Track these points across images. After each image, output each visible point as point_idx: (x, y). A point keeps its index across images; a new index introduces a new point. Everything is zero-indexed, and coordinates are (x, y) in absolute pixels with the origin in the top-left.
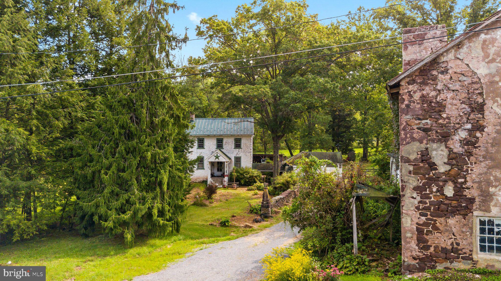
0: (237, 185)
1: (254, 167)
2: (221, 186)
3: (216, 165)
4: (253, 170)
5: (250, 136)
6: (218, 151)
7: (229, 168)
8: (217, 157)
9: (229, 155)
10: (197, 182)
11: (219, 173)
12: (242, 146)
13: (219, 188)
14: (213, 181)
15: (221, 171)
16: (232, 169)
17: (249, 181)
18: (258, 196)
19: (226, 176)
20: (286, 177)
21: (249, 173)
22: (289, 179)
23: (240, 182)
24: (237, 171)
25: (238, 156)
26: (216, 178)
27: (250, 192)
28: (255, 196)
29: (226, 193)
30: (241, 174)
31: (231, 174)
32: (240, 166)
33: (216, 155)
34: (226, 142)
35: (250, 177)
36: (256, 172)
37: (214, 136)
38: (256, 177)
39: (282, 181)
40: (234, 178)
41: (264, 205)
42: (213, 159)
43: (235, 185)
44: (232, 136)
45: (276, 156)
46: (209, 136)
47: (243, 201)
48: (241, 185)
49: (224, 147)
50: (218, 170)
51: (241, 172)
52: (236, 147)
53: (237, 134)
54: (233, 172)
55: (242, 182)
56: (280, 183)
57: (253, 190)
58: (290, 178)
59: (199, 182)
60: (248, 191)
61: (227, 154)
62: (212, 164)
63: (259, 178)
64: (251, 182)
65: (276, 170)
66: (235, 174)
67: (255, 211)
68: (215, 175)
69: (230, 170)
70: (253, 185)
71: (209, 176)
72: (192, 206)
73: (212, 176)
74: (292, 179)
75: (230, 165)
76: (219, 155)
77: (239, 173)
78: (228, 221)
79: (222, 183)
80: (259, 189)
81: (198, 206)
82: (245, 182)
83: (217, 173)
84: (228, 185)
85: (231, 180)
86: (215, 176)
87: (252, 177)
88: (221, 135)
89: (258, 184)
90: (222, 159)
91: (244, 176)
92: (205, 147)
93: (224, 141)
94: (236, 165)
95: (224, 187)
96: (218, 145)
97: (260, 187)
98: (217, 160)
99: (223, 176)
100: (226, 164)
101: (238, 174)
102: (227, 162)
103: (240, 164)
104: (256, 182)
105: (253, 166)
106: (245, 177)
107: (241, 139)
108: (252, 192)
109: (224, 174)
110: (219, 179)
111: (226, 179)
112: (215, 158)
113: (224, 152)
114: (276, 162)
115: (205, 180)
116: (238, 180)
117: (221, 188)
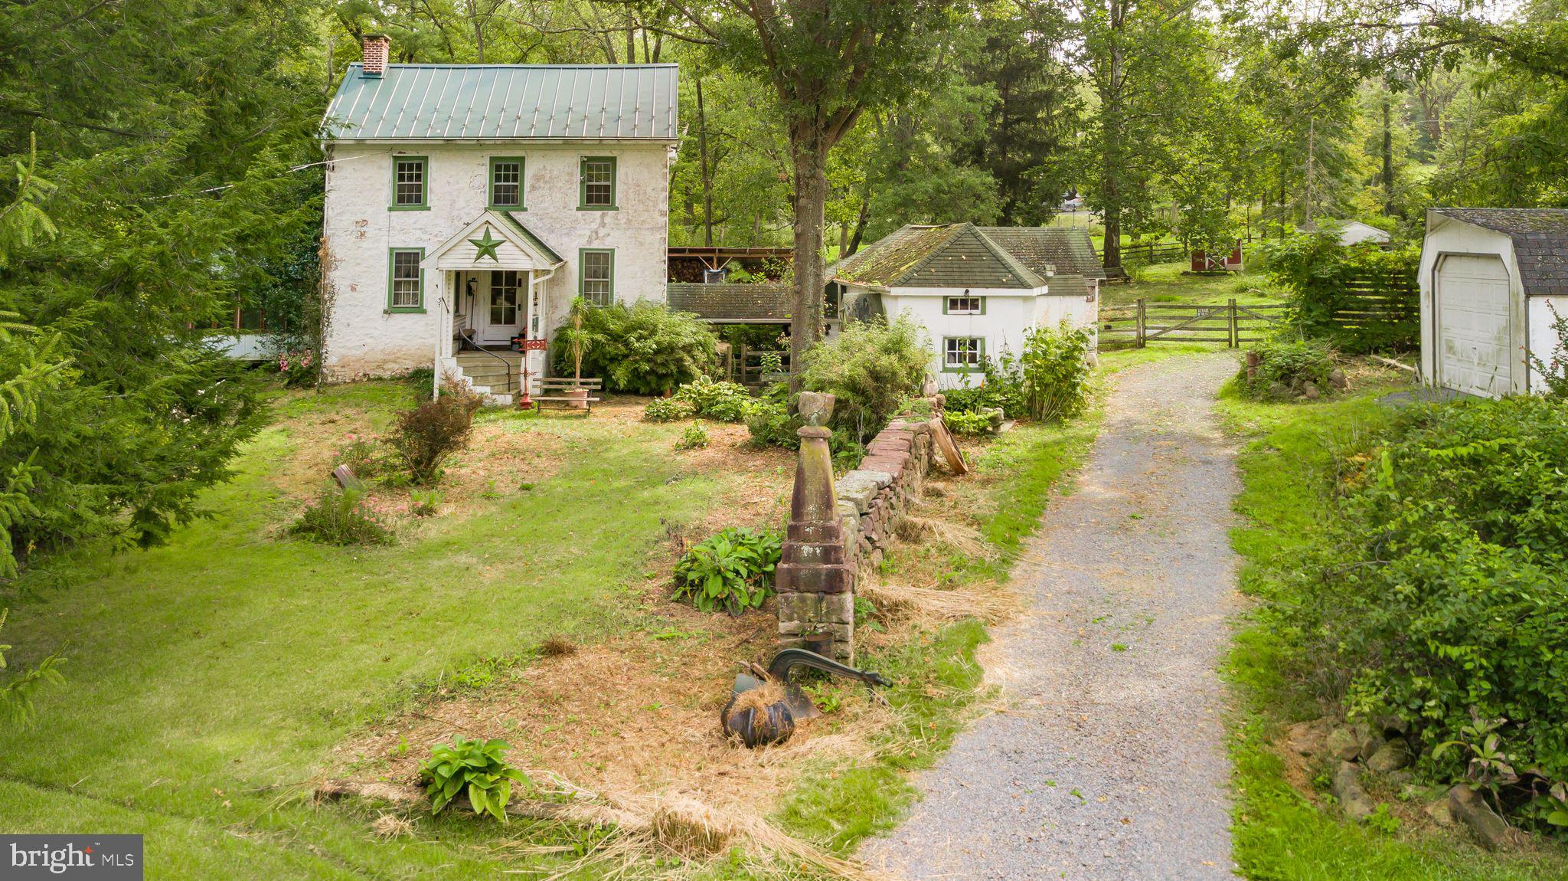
0: (591, 393)
1: (679, 304)
2: (508, 399)
3: (484, 291)
4: (677, 318)
5: (660, 145)
6: (496, 218)
7: (552, 305)
8: (487, 248)
9: (551, 242)
10: (387, 375)
11: (502, 333)
12: (619, 197)
13: (495, 409)
14: (466, 371)
15: (510, 320)
16: (565, 310)
17: (652, 372)
18: (709, 453)
19: (537, 344)
20: (869, 348)
21: (653, 333)
22: (885, 361)
23: (607, 376)
24: (592, 323)
25: (596, 245)
26: (477, 359)
27: (659, 428)
28: (693, 457)
29: (531, 441)
30: (616, 338)
31: (561, 338)
32: (606, 300)
33: (479, 236)
34: (538, 178)
35: (657, 352)
36: (688, 328)
37: (478, 145)
38: (688, 349)
39: (846, 369)
40: (578, 354)
41: (805, 571)
42: (465, 259)
43: (579, 392)
44: (568, 144)
45: (811, 234)
46: (450, 146)
47: (627, 492)
48: (610, 392)
49: (528, 199)
50: (495, 319)
51: (614, 326)
52: (589, 200)
53: (595, 134)
54: (572, 326)
55: (620, 375)
56: (832, 384)
57: (677, 418)
58: (887, 351)
59: (396, 379)
60: (650, 426)
61: (543, 237)
62: (463, 284)
63: (702, 357)
64: (662, 377)
65: (808, 313)
66: (581, 337)
67: (714, 587)
68: (479, 340)
69: (557, 316)
70: (673, 392)
71: (449, 346)
72: (289, 544)
73: (464, 343)
74: (902, 358)
75: (556, 292)
76: (495, 236)
77: (605, 330)
78: (491, 767)
79: (511, 382)
80: (704, 410)
81: (328, 538)
82: (636, 374)
83: (488, 332)
84: (547, 392)
85: (559, 366)
86: (477, 349)
87: (671, 349)
88: (513, 142)
89: (702, 384)
90: (513, 257)
91: (626, 344)
92: (432, 198)
93: (530, 171)
94: (586, 289)
95: (522, 404)
96: (497, 189)
97: (712, 401)
98: (487, 264)
99: (518, 345)
100: (532, 281)
101: (599, 337)
102: (538, 273)
103: (608, 286)
104: (685, 376)
105: (671, 296)
106: (636, 352)
107: (613, 160)
108: (675, 433)
109: (523, 336)
110: (498, 362)
111: (534, 362)
112: (476, 250)
113: (530, 227)
114: (810, 269)
115: (424, 365)
116: (596, 367)
117: (503, 408)
